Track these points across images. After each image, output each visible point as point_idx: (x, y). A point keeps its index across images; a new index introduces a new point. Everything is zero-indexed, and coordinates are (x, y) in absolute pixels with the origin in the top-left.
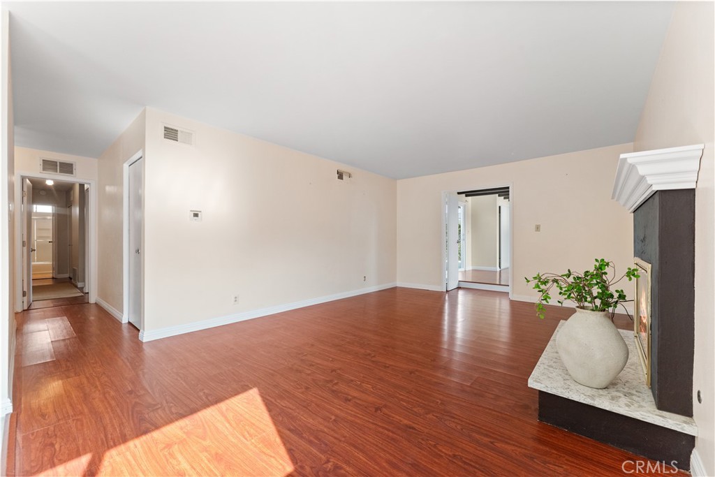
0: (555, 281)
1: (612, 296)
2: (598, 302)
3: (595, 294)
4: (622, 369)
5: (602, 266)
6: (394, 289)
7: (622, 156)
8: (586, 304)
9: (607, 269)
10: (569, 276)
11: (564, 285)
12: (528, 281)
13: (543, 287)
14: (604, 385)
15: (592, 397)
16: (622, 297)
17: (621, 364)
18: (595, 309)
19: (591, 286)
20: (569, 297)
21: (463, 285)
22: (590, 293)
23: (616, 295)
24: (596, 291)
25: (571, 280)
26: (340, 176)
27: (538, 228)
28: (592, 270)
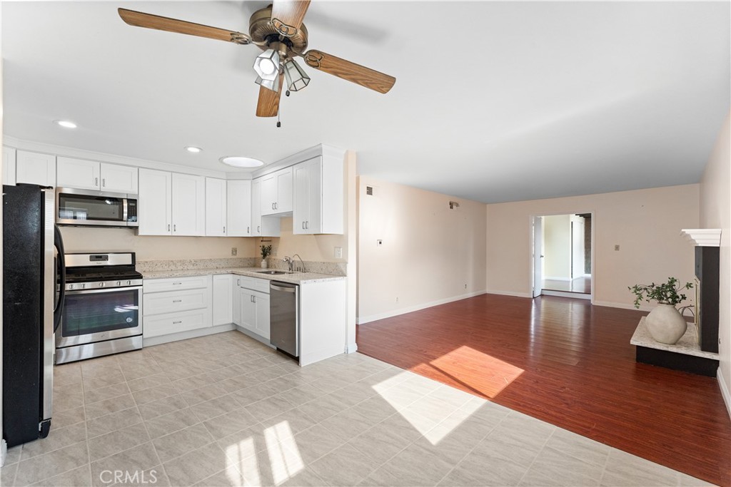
0: (646, 289)
1: (678, 297)
2: (670, 300)
3: (669, 296)
4: (684, 333)
5: (672, 281)
6: (485, 295)
7: (683, 230)
8: (664, 301)
9: (675, 283)
10: (653, 286)
11: (650, 291)
12: (630, 289)
13: (638, 292)
14: (673, 342)
15: (668, 347)
16: (684, 298)
17: (683, 331)
18: (669, 303)
19: (666, 292)
20: (653, 298)
21: (546, 293)
22: (666, 296)
23: (681, 297)
24: (669, 294)
25: (655, 288)
26: (451, 205)
27: (617, 248)
28: (666, 283)
